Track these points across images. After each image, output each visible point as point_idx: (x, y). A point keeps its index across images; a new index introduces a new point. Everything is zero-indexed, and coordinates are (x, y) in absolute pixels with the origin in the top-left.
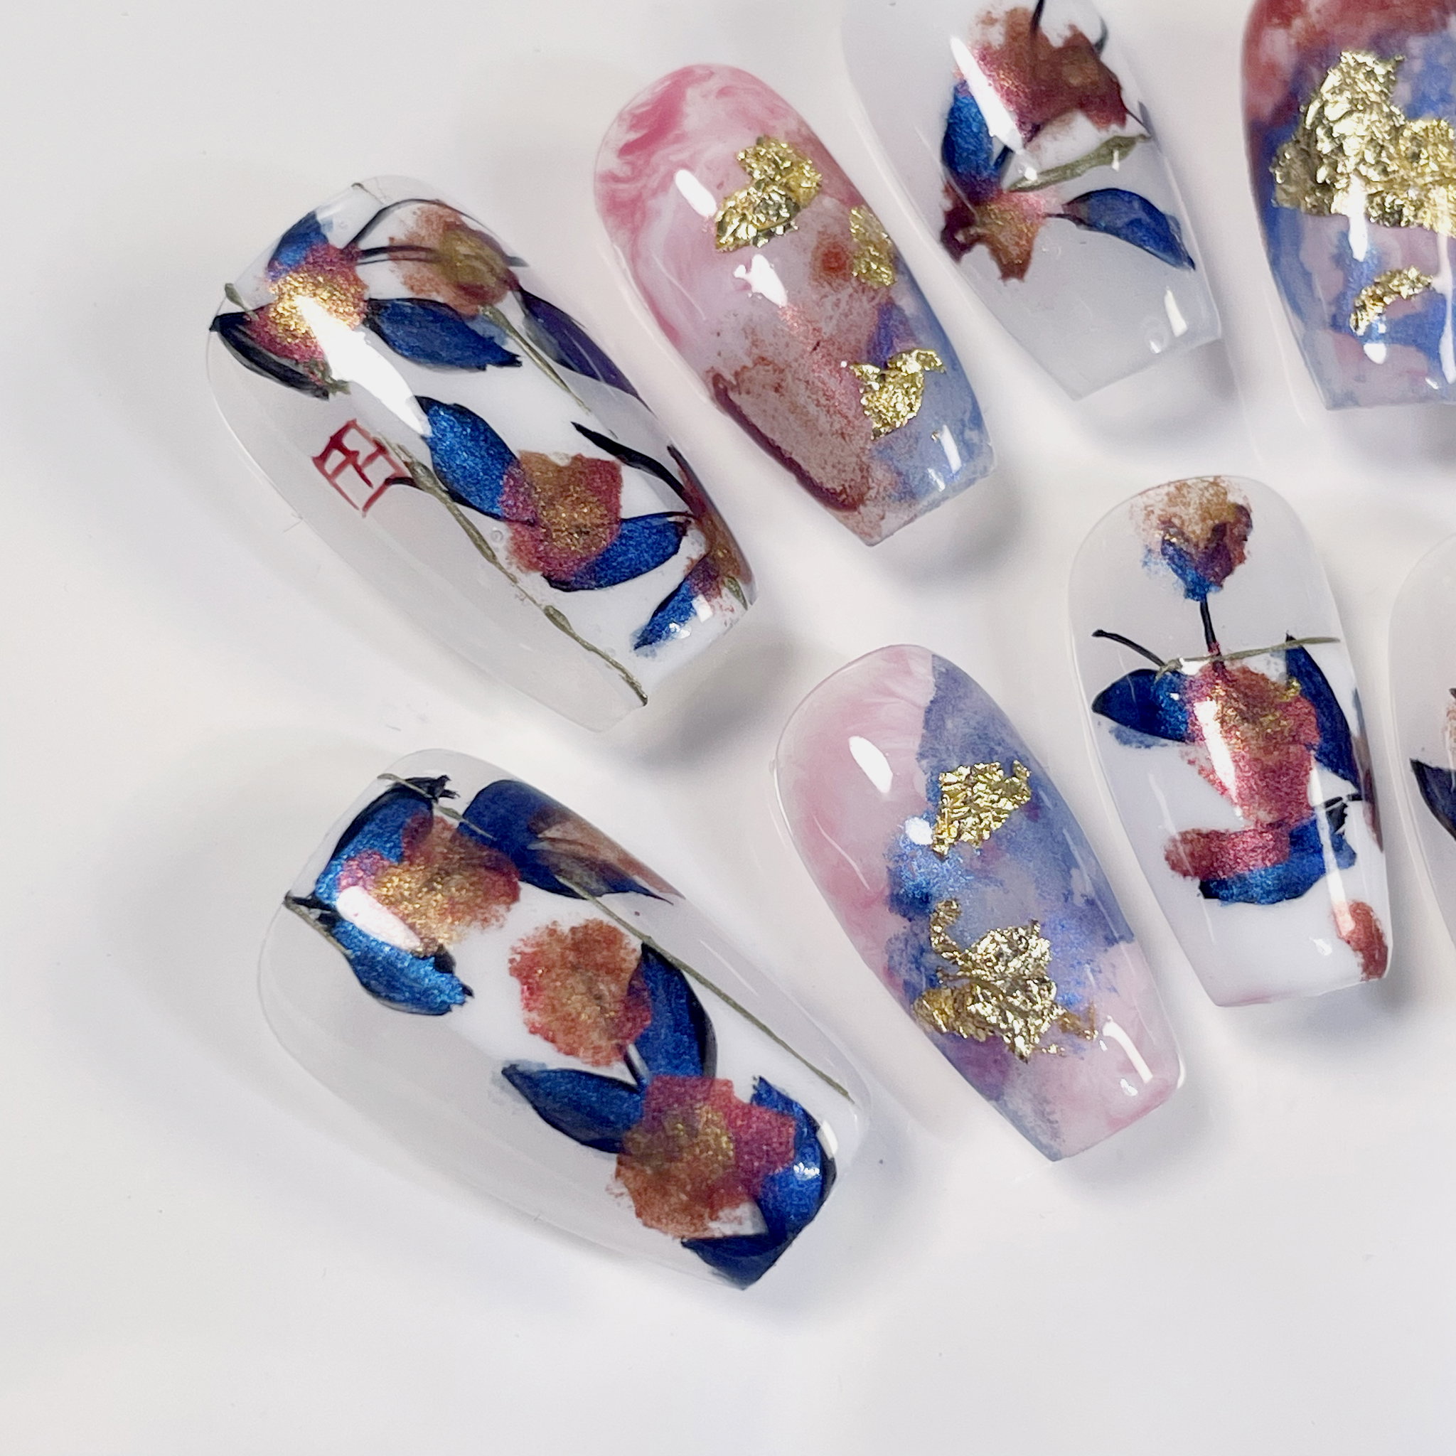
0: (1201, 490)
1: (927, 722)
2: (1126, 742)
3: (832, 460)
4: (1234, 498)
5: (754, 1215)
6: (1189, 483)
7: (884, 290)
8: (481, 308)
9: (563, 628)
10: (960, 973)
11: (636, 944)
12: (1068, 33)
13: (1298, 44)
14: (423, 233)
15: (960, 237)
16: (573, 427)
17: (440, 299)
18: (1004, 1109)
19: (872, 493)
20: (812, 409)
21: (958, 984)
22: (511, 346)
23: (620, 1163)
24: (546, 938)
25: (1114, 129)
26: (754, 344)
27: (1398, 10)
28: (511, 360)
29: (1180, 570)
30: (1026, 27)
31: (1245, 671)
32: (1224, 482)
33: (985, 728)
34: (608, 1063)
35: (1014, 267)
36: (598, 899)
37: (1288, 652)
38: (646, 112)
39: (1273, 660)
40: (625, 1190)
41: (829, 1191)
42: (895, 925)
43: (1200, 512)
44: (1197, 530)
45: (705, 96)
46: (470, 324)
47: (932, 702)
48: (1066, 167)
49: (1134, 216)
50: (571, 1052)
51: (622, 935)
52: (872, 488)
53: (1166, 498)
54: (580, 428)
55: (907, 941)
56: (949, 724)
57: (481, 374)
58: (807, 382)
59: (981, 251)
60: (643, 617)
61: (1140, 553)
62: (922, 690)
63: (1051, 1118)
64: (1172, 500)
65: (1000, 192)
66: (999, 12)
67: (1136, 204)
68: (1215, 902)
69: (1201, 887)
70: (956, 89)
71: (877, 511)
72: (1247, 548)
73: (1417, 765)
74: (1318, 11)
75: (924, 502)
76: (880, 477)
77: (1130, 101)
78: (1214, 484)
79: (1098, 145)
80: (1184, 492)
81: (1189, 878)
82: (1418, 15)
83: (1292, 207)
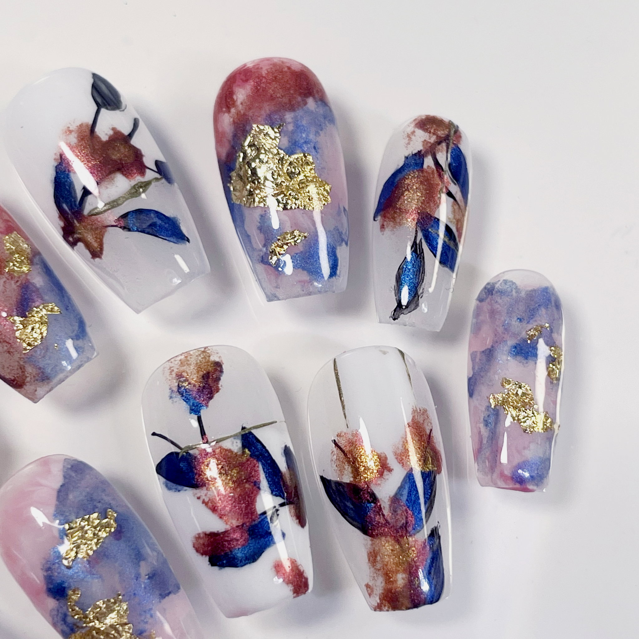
0: (197, 356)
1: (58, 497)
2: (170, 489)
3: (7, 365)
4: (214, 358)
6: (191, 353)
7: (24, 276)
10: (85, 625)
12: (111, 133)
13: (234, 121)
15: (71, 239)
19: (28, 379)
21: (84, 630)
25: (139, 179)
27: (280, 100)
29: (187, 400)
30: (88, 132)
31: (221, 448)
32: (209, 350)
33: (92, 494)
35: (96, 253)
37: (243, 436)
39: (235, 441)
42: (51, 603)
43: (196, 368)
44: (194, 378)
47: (61, 486)
48: (114, 201)
49: (152, 221)
52: (28, 377)
53: (180, 362)
55: (58, 611)
56: (71, 497)
59: (80, 245)
61: (168, 392)
62: (56, 480)
64: (182, 363)
65: (84, 216)
66: (73, 127)
67: (152, 215)
68: (216, 568)
69: (210, 561)
70: (56, 167)
71: (32, 387)
72: (221, 383)
73: (322, 478)
74: (242, 104)
75: (55, 381)
76: (31, 371)
77: (149, 162)
78: (204, 352)
79: (130, 188)
80: (189, 358)
81: (204, 556)
82: (290, 101)
83: (239, 203)
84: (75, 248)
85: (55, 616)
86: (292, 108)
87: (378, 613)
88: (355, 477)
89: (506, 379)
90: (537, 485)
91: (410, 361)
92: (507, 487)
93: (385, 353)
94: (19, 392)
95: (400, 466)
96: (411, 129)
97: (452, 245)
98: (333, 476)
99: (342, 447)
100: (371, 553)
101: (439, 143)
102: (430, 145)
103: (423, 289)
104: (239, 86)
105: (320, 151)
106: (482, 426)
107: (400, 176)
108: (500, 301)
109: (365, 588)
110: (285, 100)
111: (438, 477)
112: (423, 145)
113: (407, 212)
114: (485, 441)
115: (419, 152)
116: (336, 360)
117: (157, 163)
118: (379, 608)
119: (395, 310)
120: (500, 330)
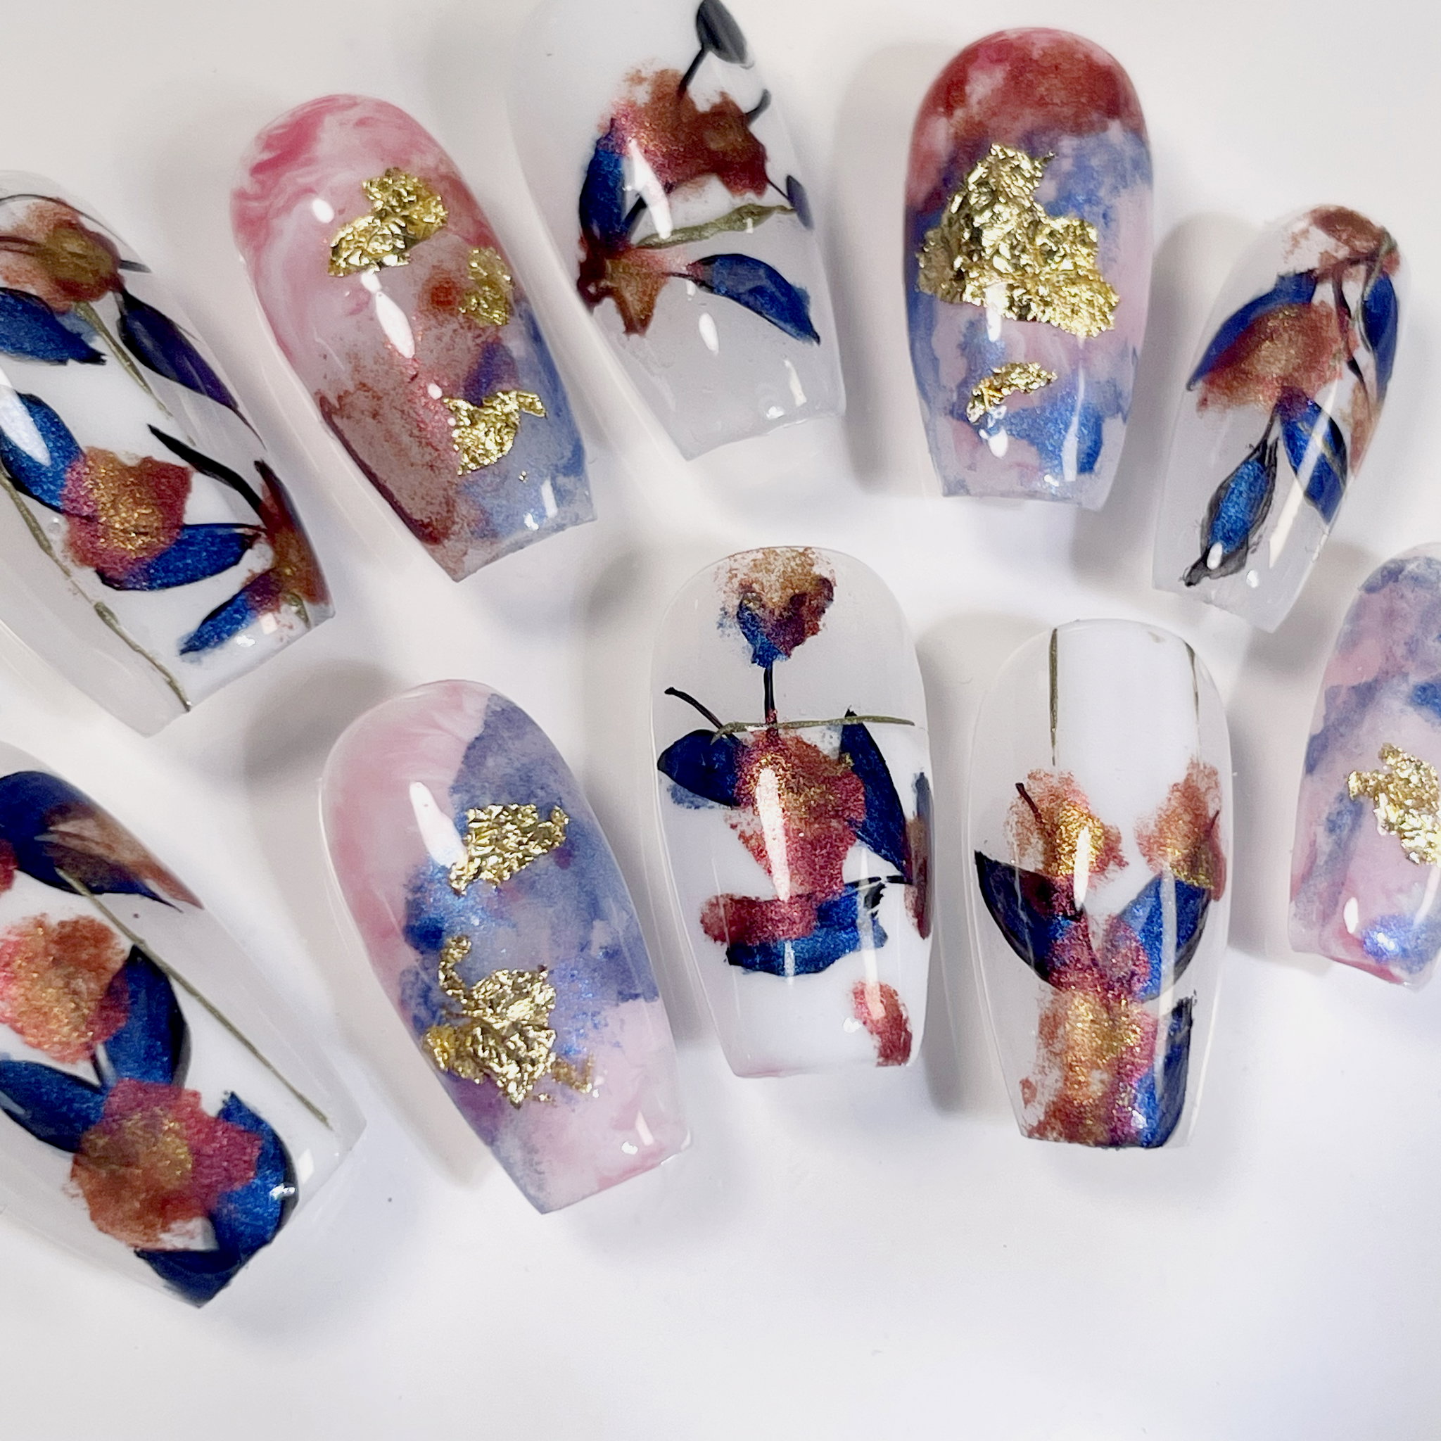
0: (788, 559)
1: (466, 757)
2: (679, 801)
3: (421, 491)
4: (820, 570)
5: (205, 1231)
6: (778, 551)
7: (493, 329)
8: (74, 304)
9: (111, 626)
10: (462, 1012)
11: (125, 945)
12: (717, 100)
13: (956, 133)
14: (32, 227)
15: (592, 289)
16: (148, 431)
17: (33, 291)
18: (497, 1154)
19: (457, 528)
20: (406, 439)
21: (461, 1022)
22: (98, 344)
23: (76, 1162)
24: (31, 929)
25: (750, 197)
26: (357, 369)
27: (1057, 109)
28: (94, 358)
29: (751, 637)
30: (673, 88)
31: (799, 741)
32: (813, 553)
33: (530, 771)
34: (73, 1062)
35: (636, 323)
36: (97, 897)
37: (846, 728)
38: (284, 133)
39: (829, 733)
40: (80, 1191)
41: (288, 1218)
42: (408, 956)
43: (781, 580)
44: (775, 597)
45: (341, 124)
46: (59, 319)
47: (477, 739)
48: (695, 229)
49: (758, 283)
50: (38, 1046)
51: (112, 933)
52: (457, 523)
53: (752, 564)
54: (155, 431)
55: (417, 974)
56: (490, 762)
57: (61, 368)
58: (403, 412)
59: (608, 303)
60: (191, 624)
61: (716, 615)
62: (470, 728)
63: (539, 1168)
64: (756, 566)
65: (628, 248)
66: (648, 72)
67: (762, 272)
68: (739, 969)
69: (728, 953)
70: (598, 142)
71: (461, 546)
72: (823, 620)
73: (980, 858)
74: (979, 103)
75: (507, 542)
76: (464, 513)
77: (776, 169)
78: (803, 554)
79: (731, 210)
80: (771, 560)
81: (719, 943)
82: (1076, 115)
83: (929, 293)
84: (597, 309)
85: (410, 986)
86: (1078, 129)
87: (1035, 1143)
88: (1047, 864)
89: (1391, 747)
90: (1410, 971)
91: (1204, 672)
92: (1349, 958)
93: (1157, 639)
94: (432, 553)
95: (1144, 860)
96: (1303, 225)
97: (1335, 468)
98: (1003, 854)
99: (1035, 800)
100: (1047, 1018)
101: (1353, 262)
102: (1333, 262)
103: (1260, 537)
104: (982, 68)
105: (1112, 225)
106: (1321, 831)
107: (1260, 311)
108: (1409, 595)
109: (1019, 1088)
110: (1068, 111)
111: (1212, 904)
112: (1321, 260)
113: (1260, 380)
114: (1321, 860)
115: (1311, 271)
116: (1059, 633)
117: (790, 181)
118: (1039, 1131)
119: (1194, 567)
120: (1400, 651)
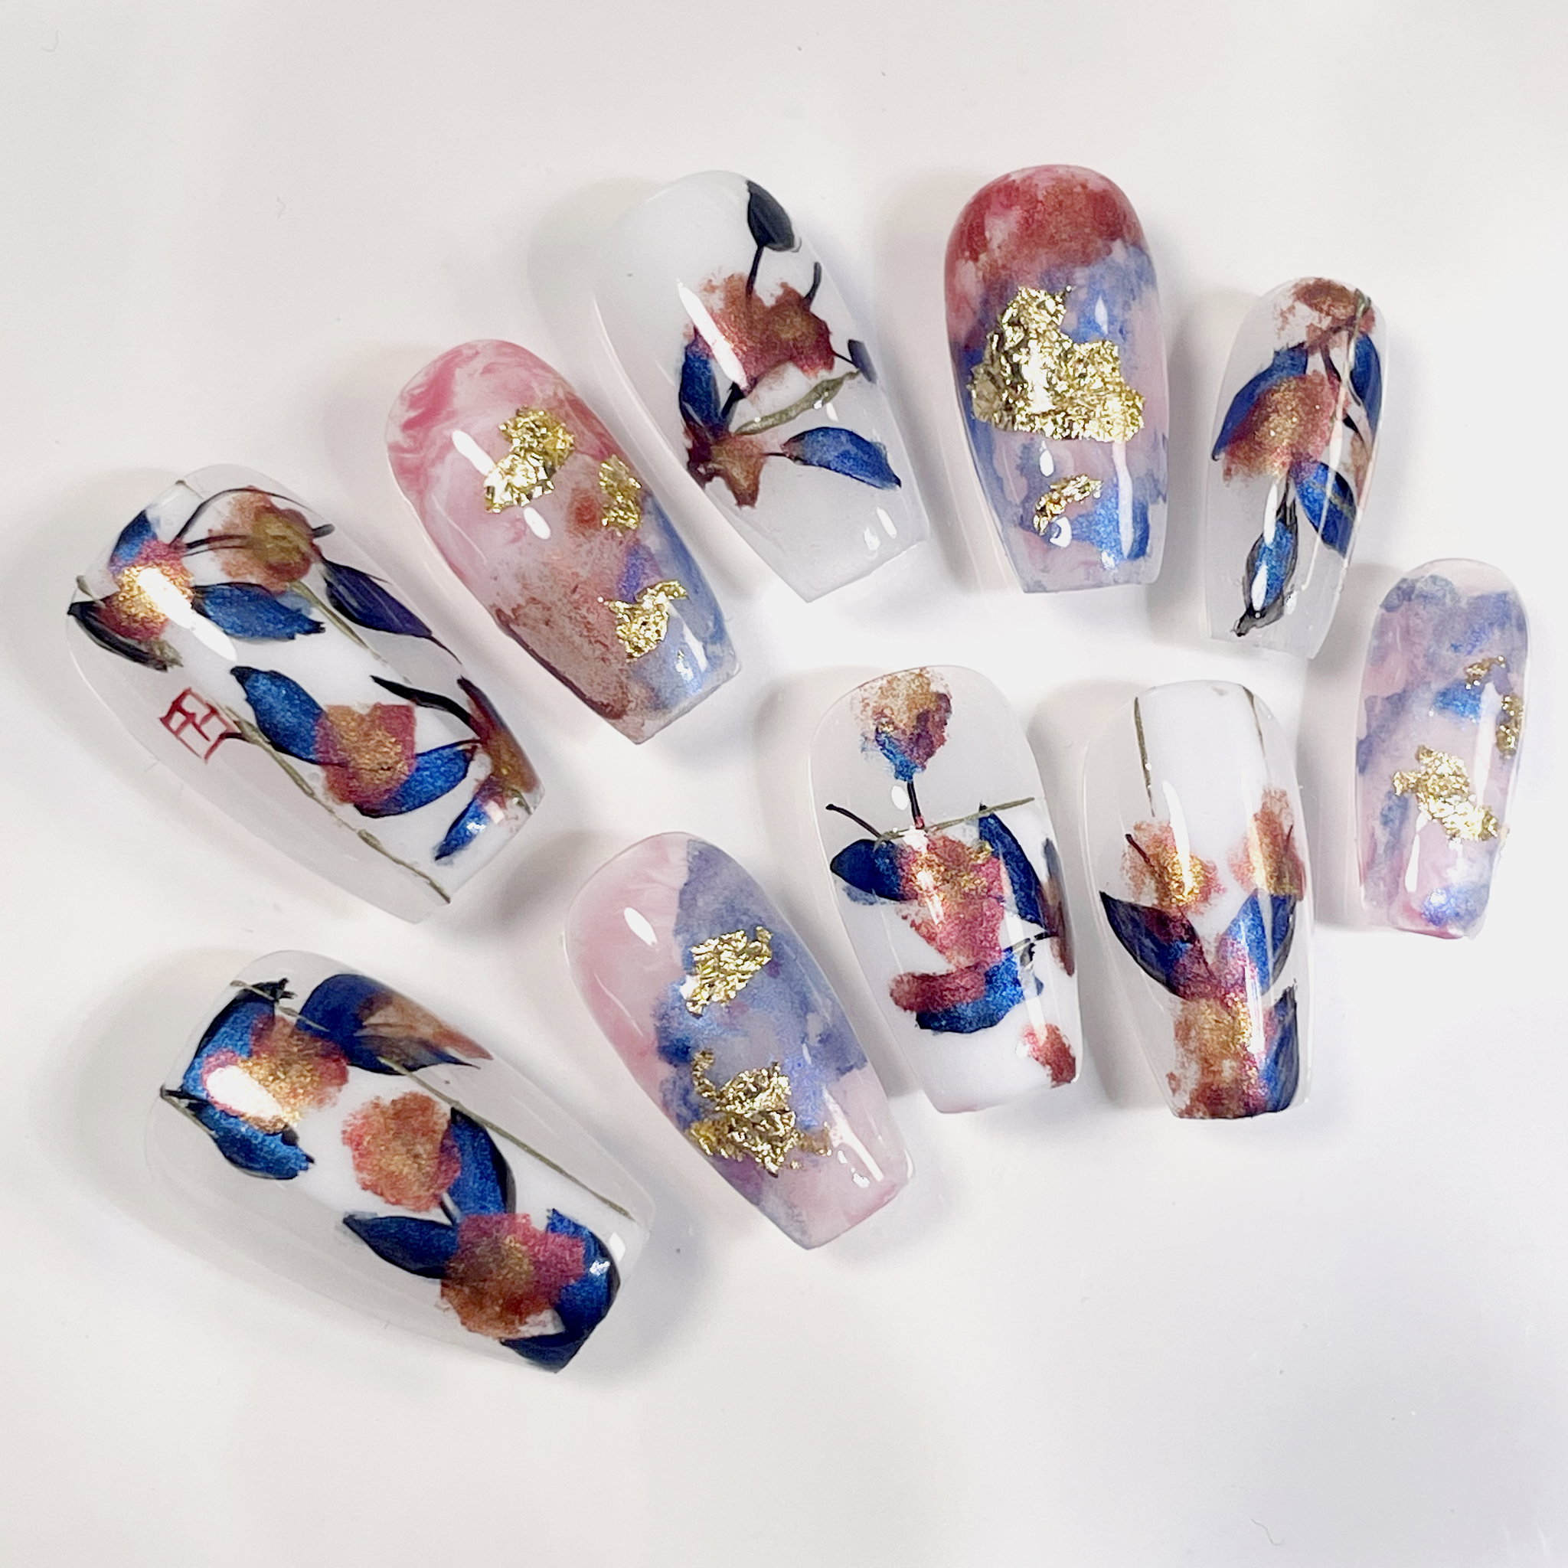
0: (908, 682)
1: (681, 902)
2: (855, 899)
3: (598, 679)
4: (936, 687)
5: (554, 1318)
6: (899, 676)
7: (631, 534)
8: (288, 584)
9: (374, 847)
10: (718, 1108)
11: (446, 1109)
12: (779, 292)
13: (984, 276)
14: (237, 521)
15: (702, 470)
16: (371, 681)
17: (253, 581)
18: (763, 1210)
19: (632, 705)
20: (577, 639)
21: (717, 1117)
22: (316, 615)
23: (444, 1285)
24: (371, 1111)
25: (824, 375)
26: (525, 586)
27: (1067, 244)
28: (316, 628)
29: (890, 755)
30: (742, 290)
31: (945, 839)
32: (928, 672)
33: (733, 901)
34: (427, 1209)
35: (746, 497)
36: (414, 1073)
37: (981, 820)
38: (422, 393)
39: (967, 827)
40: (449, 1305)
41: (615, 1296)
42: (665, 1070)
43: (907, 703)
44: (904, 719)
45: (470, 375)
46: (280, 600)
47: (686, 884)
48: (781, 413)
49: (842, 449)
50: (398, 1203)
51: (435, 1102)
52: (632, 701)
53: (879, 691)
54: (377, 680)
55: (675, 1082)
56: (700, 903)
57: (290, 643)
58: (570, 618)
59: (719, 482)
60: (439, 835)
61: (858, 741)
62: (677, 874)
63: (800, 1218)
65: (729, 434)
66: (719, 280)
67: (844, 438)
68: (929, 1032)
69: (918, 1019)
70: (686, 348)
71: (638, 719)
72: (948, 730)
73: (1105, 897)
74: (999, 247)
75: (675, 711)
76: (637, 692)
77: (839, 345)
78: (920, 675)
79: (808, 391)
80: (895, 685)
81: (908, 1011)
82: (1084, 247)
83: (985, 421)
84: (708, 485)
85: (668, 1093)
86: (1086, 261)
87: (1186, 1121)
88: (1161, 899)
89: (1424, 748)
90: (1464, 928)
91: (1263, 708)
92: (1414, 928)
93: (1221, 693)
94: (613, 725)
95: (1237, 884)
96: (1289, 302)
97: (1345, 509)
98: (1123, 894)
99: (1143, 847)
100: (1180, 1023)
101: (1336, 330)
102: (1319, 333)
103: (1293, 586)
104: (996, 214)
105: (1129, 336)
106: (1377, 825)
107: (1264, 386)
108: (1422, 612)
109: (1166, 1080)
110: (1075, 245)
111: (1298, 904)
112: (1308, 333)
113: (1273, 450)
114: (1381, 850)
115: (1301, 345)
116: (1139, 701)
117: (852, 345)
118: (1188, 1113)
119: (1242, 620)
120: (1420, 663)
